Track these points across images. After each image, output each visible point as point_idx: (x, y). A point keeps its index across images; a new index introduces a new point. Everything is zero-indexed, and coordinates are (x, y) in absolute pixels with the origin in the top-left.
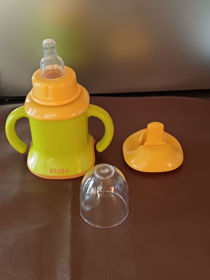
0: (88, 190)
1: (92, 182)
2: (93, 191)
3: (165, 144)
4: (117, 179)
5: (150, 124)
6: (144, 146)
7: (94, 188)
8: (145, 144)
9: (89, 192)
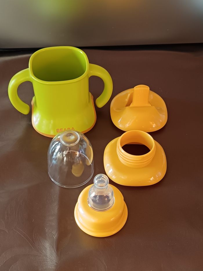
0: (55, 154)
1: (58, 147)
2: (59, 155)
3: (150, 105)
4: (82, 145)
5: (136, 87)
6: (130, 107)
7: (60, 153)
8: (131, 105)
9: (56, 155)
